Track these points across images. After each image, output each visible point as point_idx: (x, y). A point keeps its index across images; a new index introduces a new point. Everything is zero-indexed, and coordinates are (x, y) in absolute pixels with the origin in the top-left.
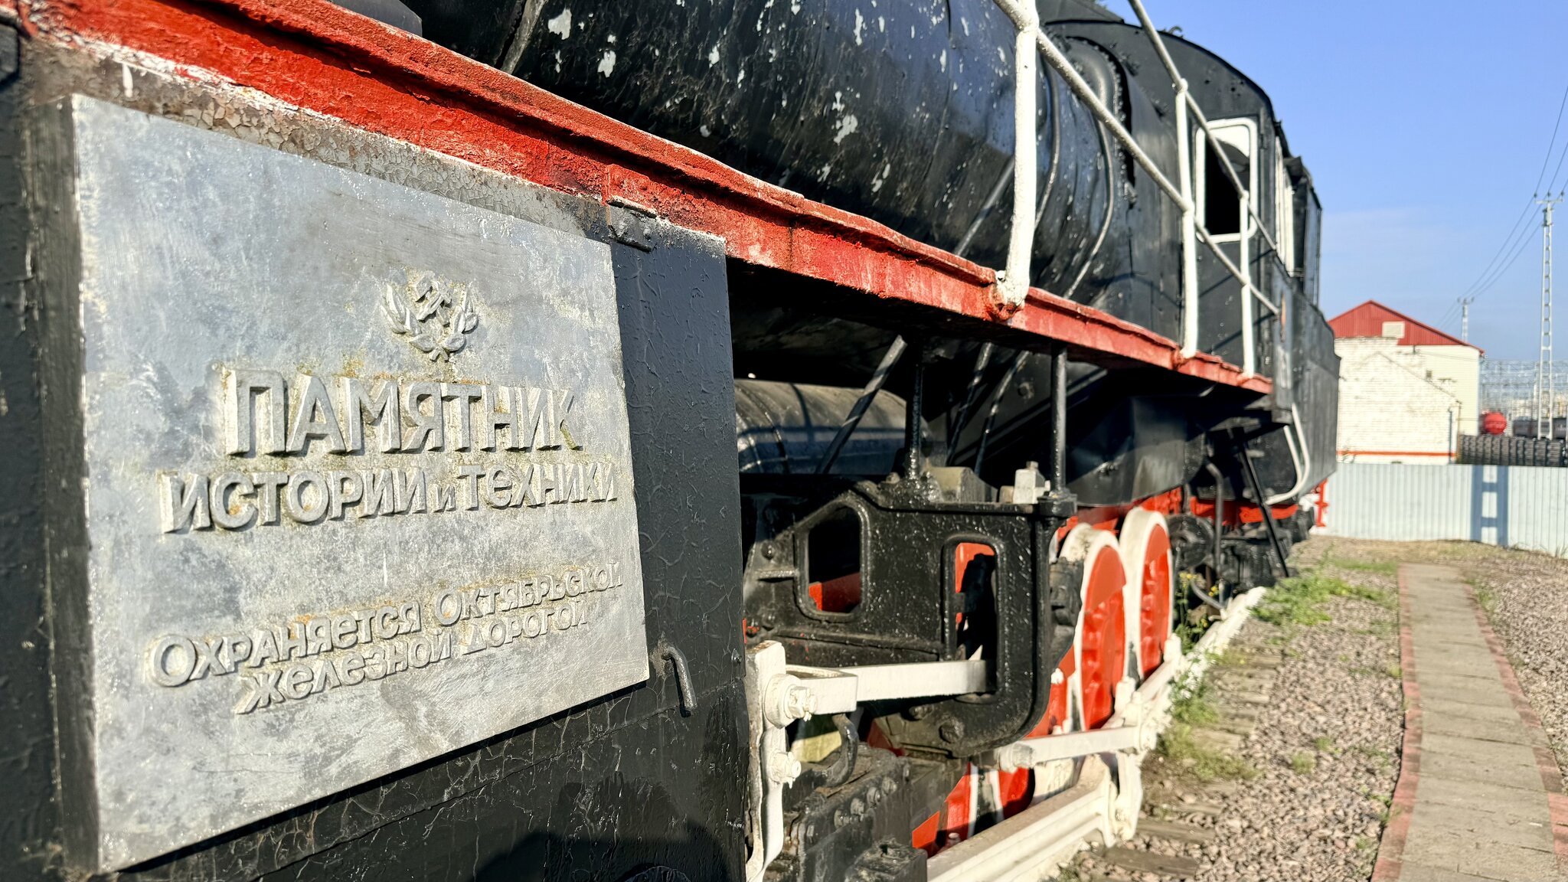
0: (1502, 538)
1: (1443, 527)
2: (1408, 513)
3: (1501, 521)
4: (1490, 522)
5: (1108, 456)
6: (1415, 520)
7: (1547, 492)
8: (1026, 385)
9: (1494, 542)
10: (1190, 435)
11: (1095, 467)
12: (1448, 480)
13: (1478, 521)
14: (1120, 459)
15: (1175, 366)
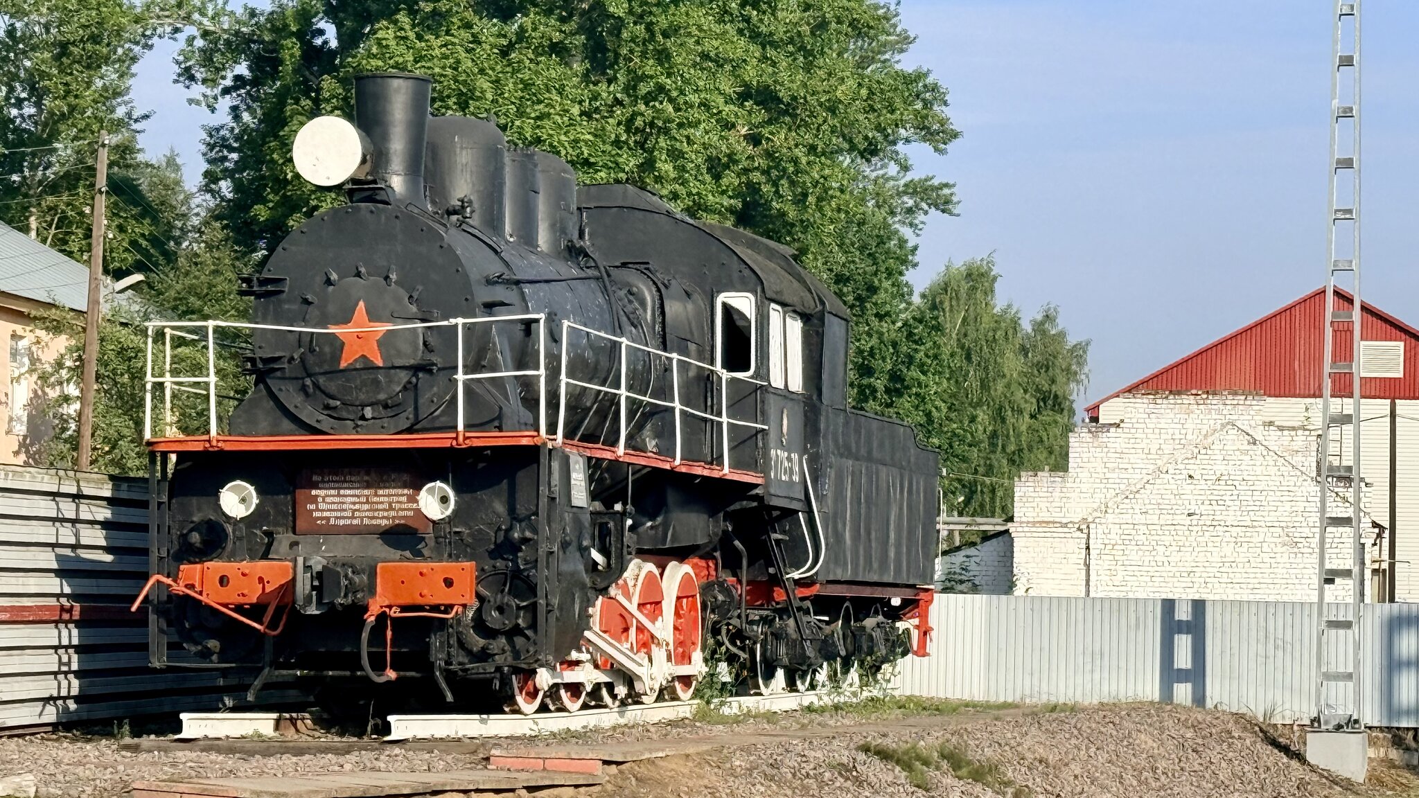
0: (1199, 699)
1: (1131, 686)
2: (1089, 667)
3: (1197, 675)
4: (1183, 676)
5: (652, 518)
6: (1097, 676)
7: (1254, 633)
8: (606, 475)
9: (1189, 703)
10: (712, 513)
11: (644, 524)
12: (1137, 619)
13: (1170, 675)
14: (659, 519)
15: (672, 468)
